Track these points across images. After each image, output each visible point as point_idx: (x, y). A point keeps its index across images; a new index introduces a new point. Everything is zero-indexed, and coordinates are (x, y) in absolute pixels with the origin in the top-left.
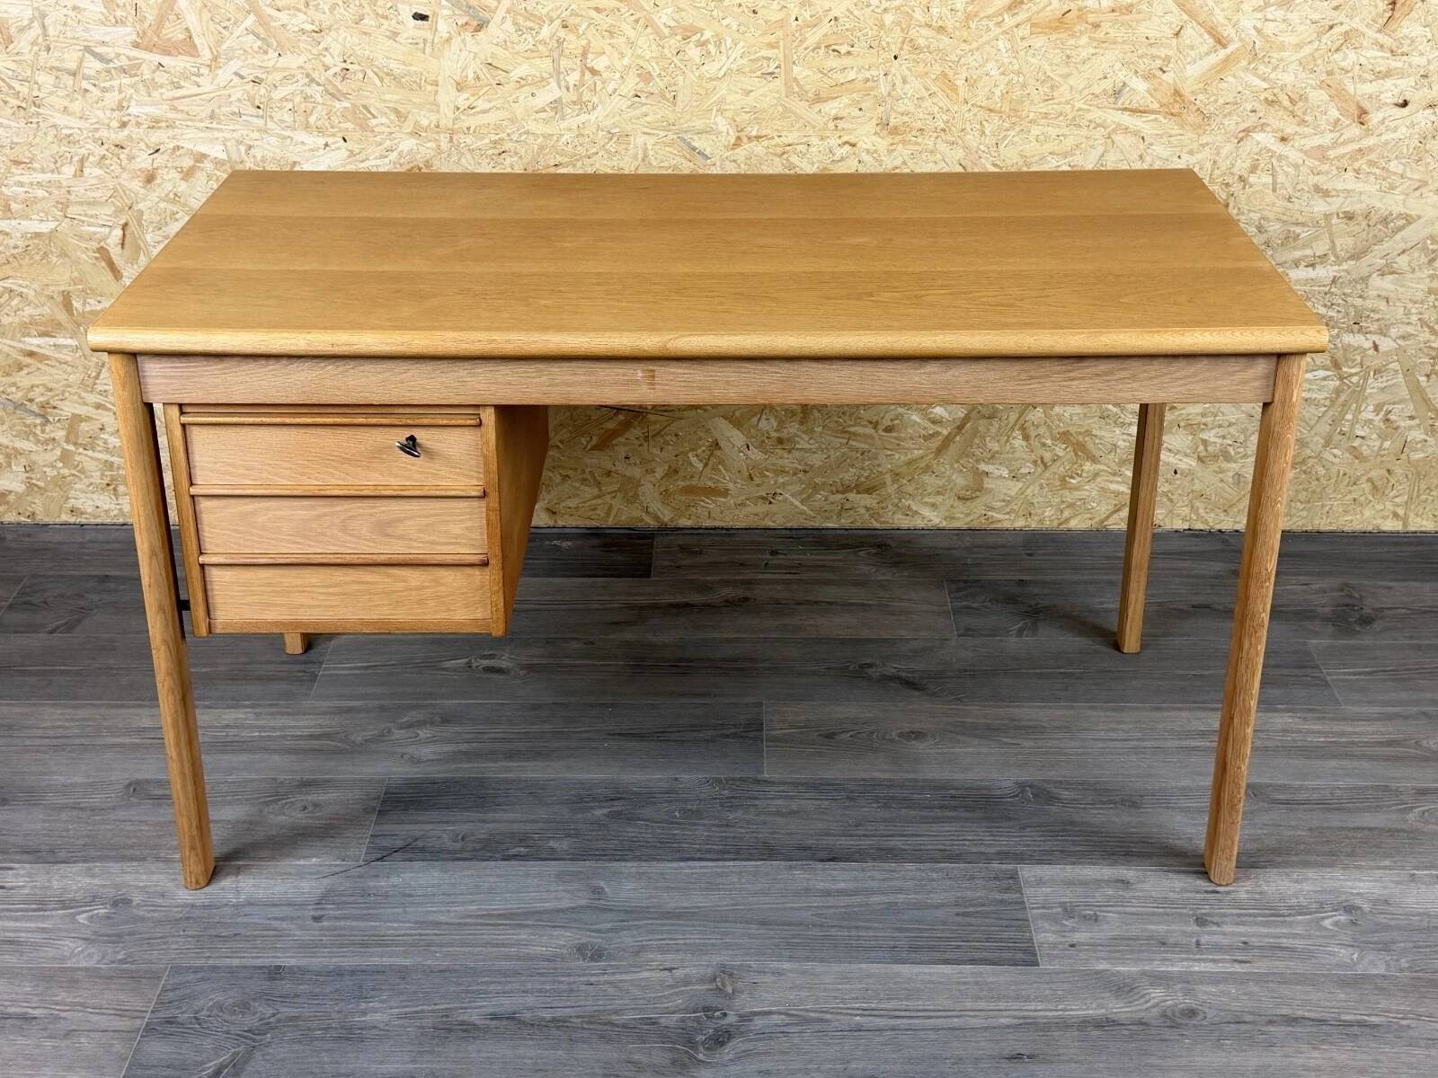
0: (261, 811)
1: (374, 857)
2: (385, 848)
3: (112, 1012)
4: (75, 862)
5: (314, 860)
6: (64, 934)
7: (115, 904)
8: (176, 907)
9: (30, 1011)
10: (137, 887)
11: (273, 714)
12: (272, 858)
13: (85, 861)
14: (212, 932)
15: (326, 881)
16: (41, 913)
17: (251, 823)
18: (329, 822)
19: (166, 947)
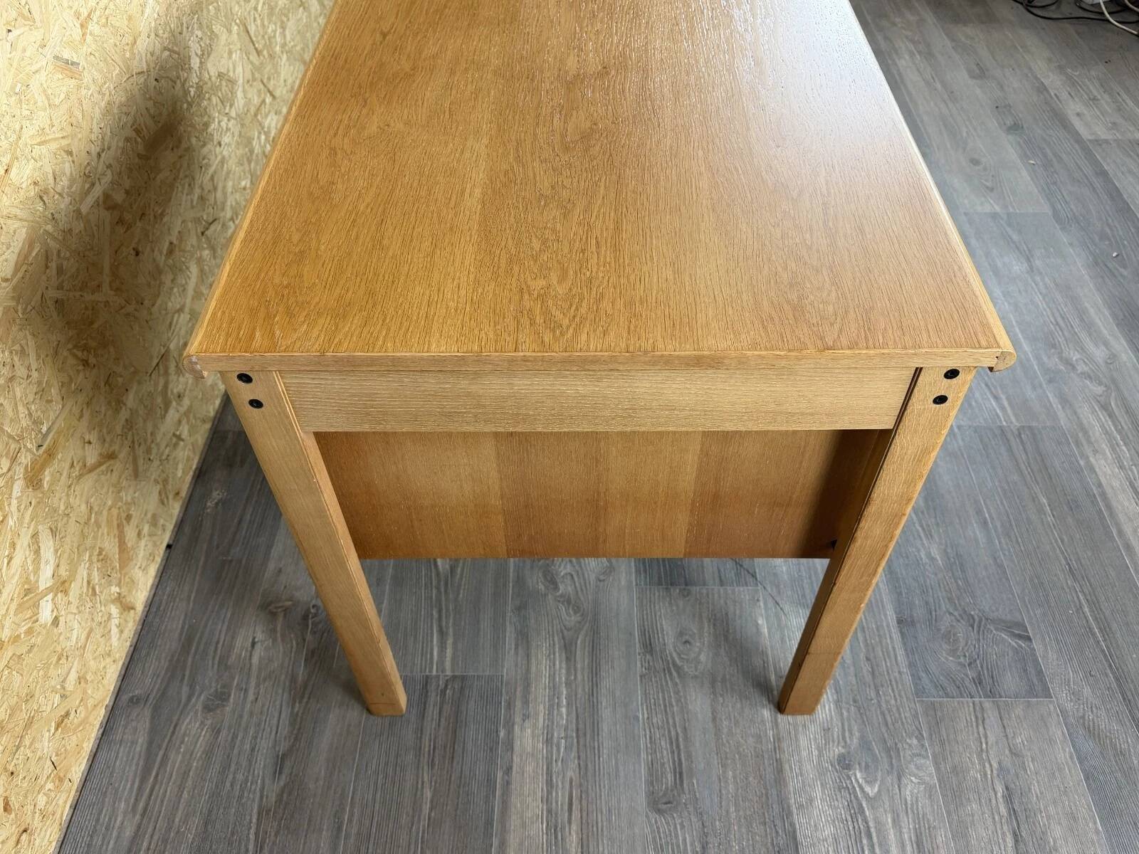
0: (696, 677)
1: (750, 579)
2: (738, 575)
3: (981, 728)
4: (792, 825)
5: (760, 622)
6: (897, 801)
7: (848, 767)
8: (842, 714)
9: (999, 795)
10: (820, 755)
11: (526, 702)
12: (764, 653)
13: (790, 814)
14: (868, 678)
15: (787, 608)
16: (873, 830)
17: (713, 683)
18: (705, 621)
19: (894, 709)
